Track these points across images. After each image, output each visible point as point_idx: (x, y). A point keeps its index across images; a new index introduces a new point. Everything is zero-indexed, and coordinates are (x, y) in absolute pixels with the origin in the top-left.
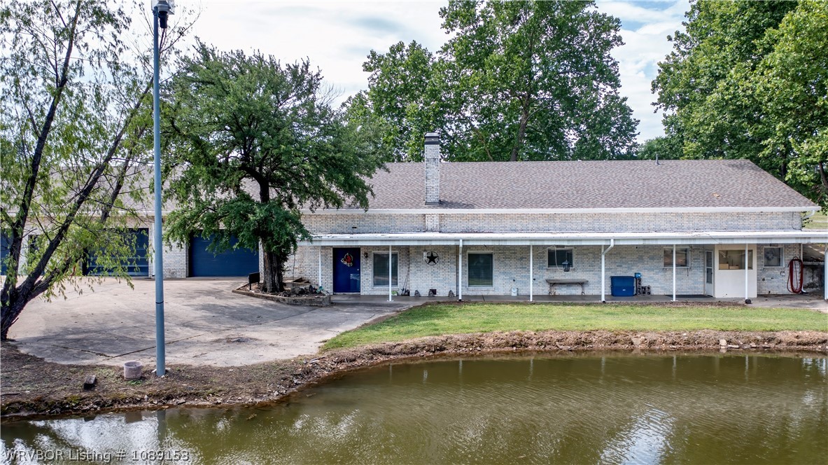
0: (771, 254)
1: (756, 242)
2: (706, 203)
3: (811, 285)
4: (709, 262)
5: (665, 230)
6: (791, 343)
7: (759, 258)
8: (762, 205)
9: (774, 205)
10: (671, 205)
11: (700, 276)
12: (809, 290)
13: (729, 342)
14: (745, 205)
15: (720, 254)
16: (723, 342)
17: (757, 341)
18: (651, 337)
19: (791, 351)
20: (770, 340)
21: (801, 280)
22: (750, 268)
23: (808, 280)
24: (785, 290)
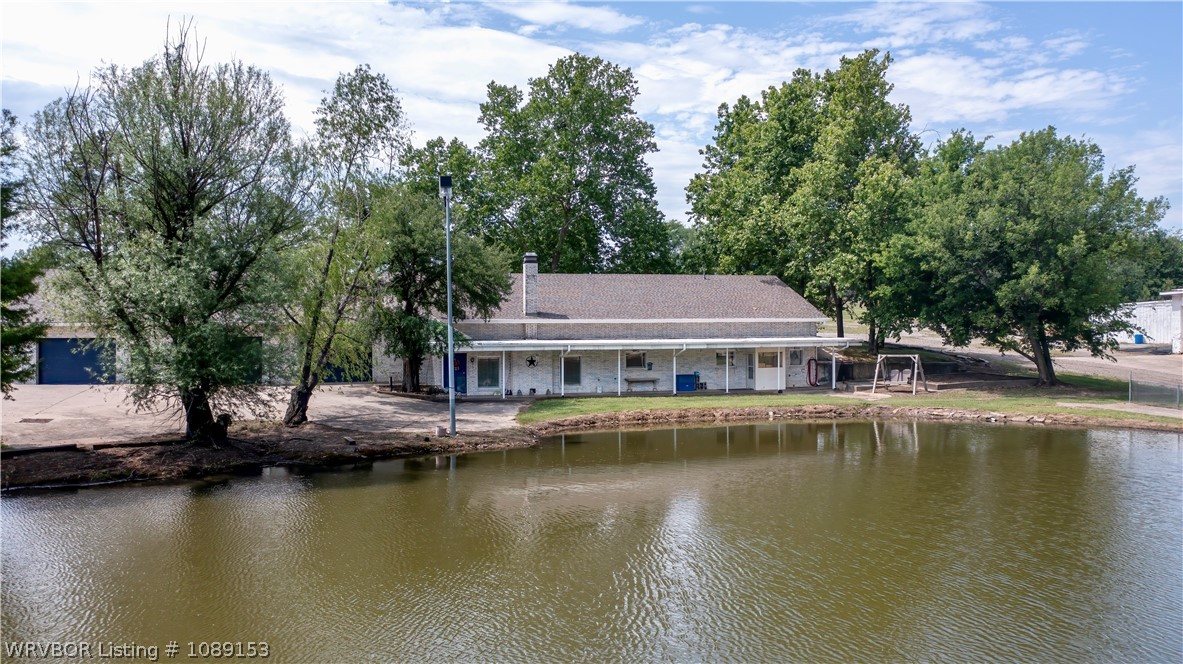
0: (795, 355)
1: (786, 346)
2: (748, 315)
3: (823, 380)
4: (751, 362)
5: (717, 337)
6: (811, 413)
7: (787, 358)
8: (789, 317)
9: (797, 317)
10: (723, 317)
11: (743, 374)
12: (822, 383)
13: (774, 413)
14: (777, 316)
15: (759, 356)
16: (771, 413)
17: (791, 412)
18: (726, 411)
19: (811, 417)
20: (799, 411)
21: (816, 376)
22: (781, 366)
23: (821, 376)
24: (805, 383)
